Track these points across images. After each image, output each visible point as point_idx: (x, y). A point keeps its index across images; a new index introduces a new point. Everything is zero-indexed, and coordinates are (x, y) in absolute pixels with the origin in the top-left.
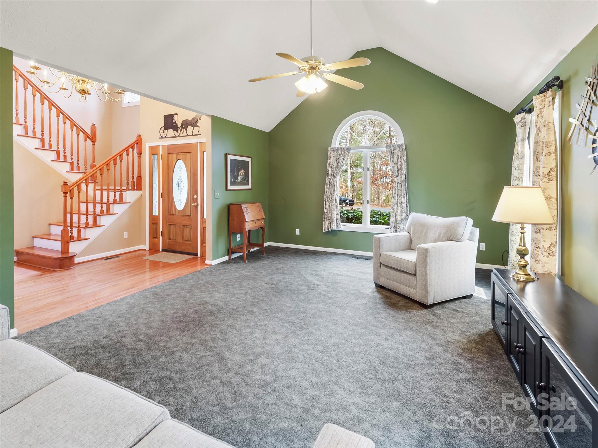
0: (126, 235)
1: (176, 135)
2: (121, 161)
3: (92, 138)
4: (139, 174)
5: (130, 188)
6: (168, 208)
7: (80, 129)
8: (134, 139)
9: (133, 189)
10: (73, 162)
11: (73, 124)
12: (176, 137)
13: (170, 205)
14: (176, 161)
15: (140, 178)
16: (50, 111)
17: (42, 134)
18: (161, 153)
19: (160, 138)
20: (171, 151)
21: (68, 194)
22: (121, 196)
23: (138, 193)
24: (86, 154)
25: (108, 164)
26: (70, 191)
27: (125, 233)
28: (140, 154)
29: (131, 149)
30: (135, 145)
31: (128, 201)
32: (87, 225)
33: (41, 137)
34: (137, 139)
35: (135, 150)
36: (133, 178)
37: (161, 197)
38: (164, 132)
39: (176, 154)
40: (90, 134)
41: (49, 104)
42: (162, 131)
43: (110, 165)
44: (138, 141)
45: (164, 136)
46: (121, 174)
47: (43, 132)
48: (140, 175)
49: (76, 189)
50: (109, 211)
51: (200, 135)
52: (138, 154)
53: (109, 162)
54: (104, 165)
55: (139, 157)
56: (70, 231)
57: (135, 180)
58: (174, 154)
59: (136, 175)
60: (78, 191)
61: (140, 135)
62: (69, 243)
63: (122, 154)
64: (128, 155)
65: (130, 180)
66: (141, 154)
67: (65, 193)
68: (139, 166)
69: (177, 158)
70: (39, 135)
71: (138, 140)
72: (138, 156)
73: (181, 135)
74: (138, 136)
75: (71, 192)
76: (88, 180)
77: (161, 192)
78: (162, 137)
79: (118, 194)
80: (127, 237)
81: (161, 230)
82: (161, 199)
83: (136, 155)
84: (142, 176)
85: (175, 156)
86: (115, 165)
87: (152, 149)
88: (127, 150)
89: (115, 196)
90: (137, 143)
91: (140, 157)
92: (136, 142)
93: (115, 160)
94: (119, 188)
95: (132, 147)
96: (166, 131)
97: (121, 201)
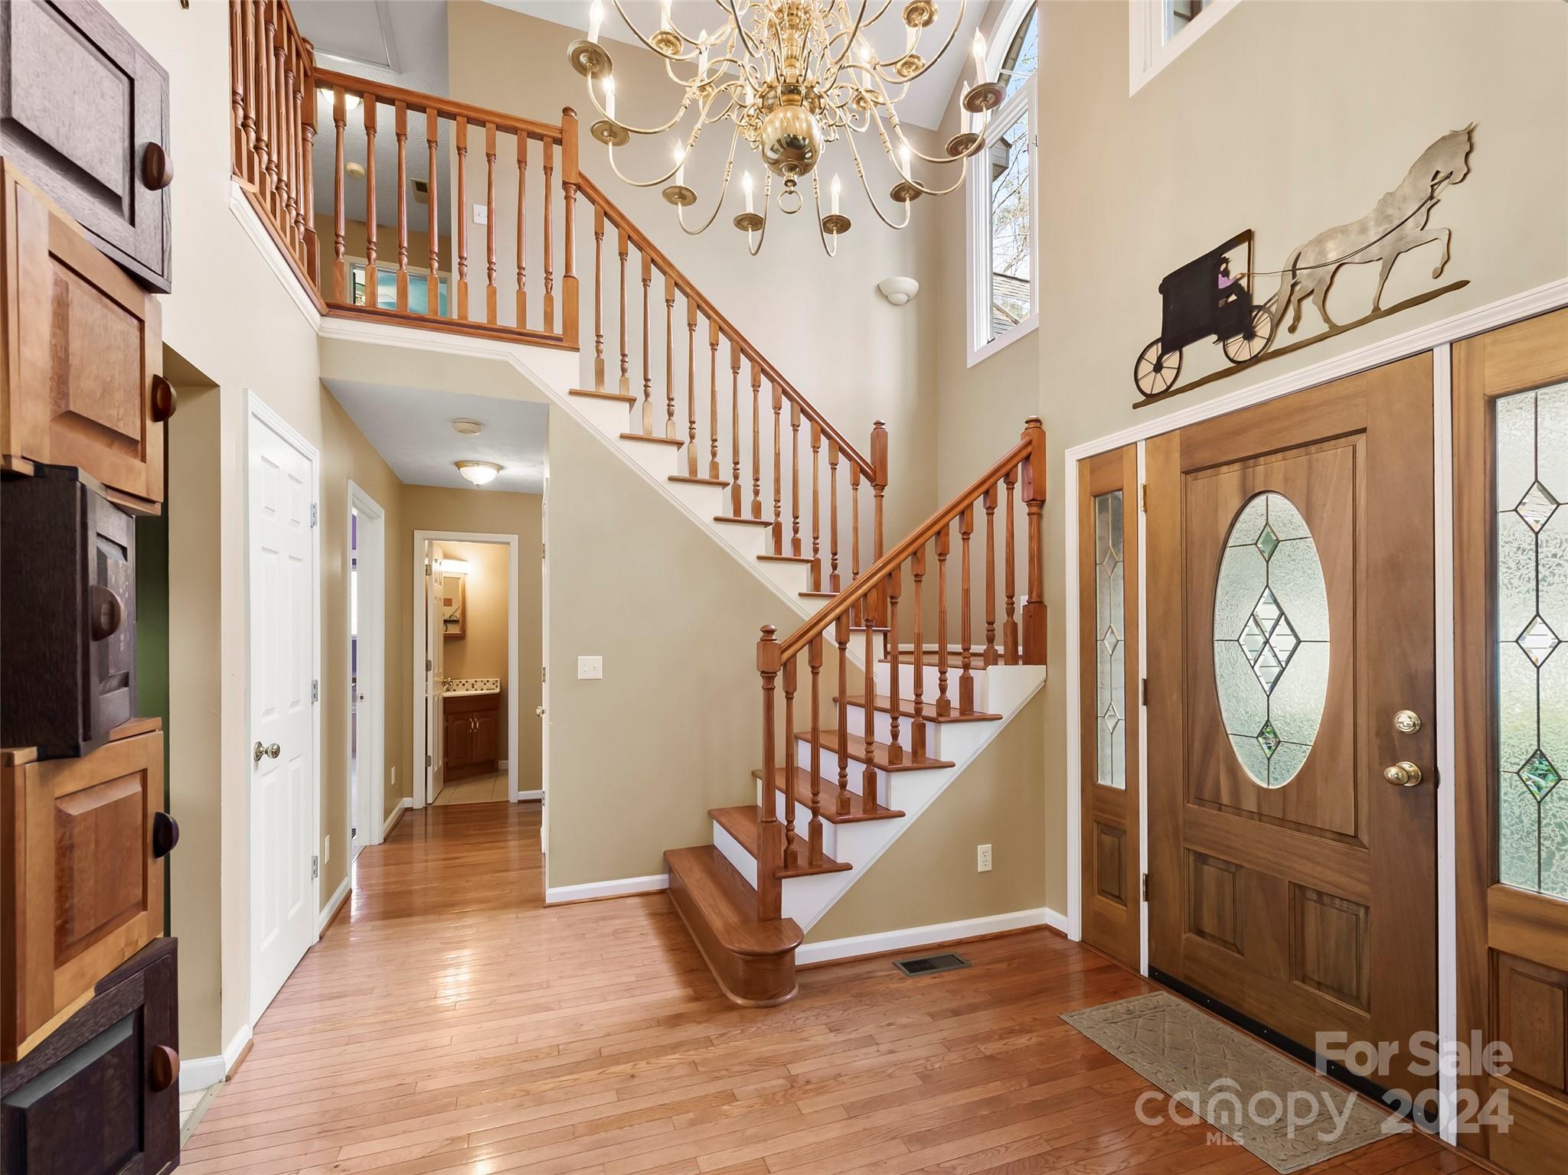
0: (984, 857)
1: (1240, 359)
2: (966, 535)
3: (875, 473)
4: (1034, 595)
5: (1000, 649)
6: (1187, 762)
7: (839, 447)
8: (1011, 440)
9: (1012, 659)
10: (818, 561)
11: (822, 430)
12: (1240, 366)
13: (1197, 747)
14: (1236, 504)
15: (1037, 608)
16: (756, 391)
17: (735, 469)
18: (1142, 480)
19: (1135, 406)
20: (1204, 456)
21: (779, 681)
22: (966, 684)
23: (1031, 676)
24: (856, 529)
25: (919, 555)
26: (785, 665)
27: (981, 848)
28: (1037, 502)
29: (1001, 486)
30: (1020, 465)
31: (991, 711)
32: (842, 807)
33: (731, 481)
34: (1027, 439)
35: (1018, 486)
36: (1011, 611)
37: (1145, 703)
38: (1158, 367)
39: (1237, 466)
40: (869, 461)
41: (753, 368)
42: (1146, 367)
43: (923, 554)
44: (1029, 449)
45: (1160, 387)
46: (966, 593)
47: (736, 463)
48: (1040, 595)
49: (803, 658)
50: (920, 752)
51: (1462, 284)
52: (1029, 503)
53: (921, 541)
54: (902, 557)
55: (1035, 517)
56: (784, 831)
57: (1018, 617)
58: (1225, 469)
59: (1022, 599)
60: (813, 667)
61: (1037, 421)
62: (780, 879)
63: (971, 505)
64: (990, 510)
65: (1001, 617)
66: (1043, 502)
67: (768, 677)
68: (1037, 559)
69: (1244, 488)
70: (725, 475)
71: (1029, 443)
72: (1029, 514)
73: (1283, 339)
74: (1032, 425)
75: (789, 666)
76: (844, 619)
77: (1143, 673)
78: (1151, 398)
79: (954, 675)
80: (989, 868)
81: (1144, 869)
82: (1143, 711)
83: (1021, 510)
84: (1048, 599)
85: (1229, 478)
86: (942, 555)
87: (1092, 471)
88: (986, 489)
89: (943, 689)
90: (1027, 458)
91: (1040, 516)
92: (1024, 453)
93: (941, 534)
94: (958, 648)
95: (1007, 475)
96: (1171, 360)
97: (968, 713)
